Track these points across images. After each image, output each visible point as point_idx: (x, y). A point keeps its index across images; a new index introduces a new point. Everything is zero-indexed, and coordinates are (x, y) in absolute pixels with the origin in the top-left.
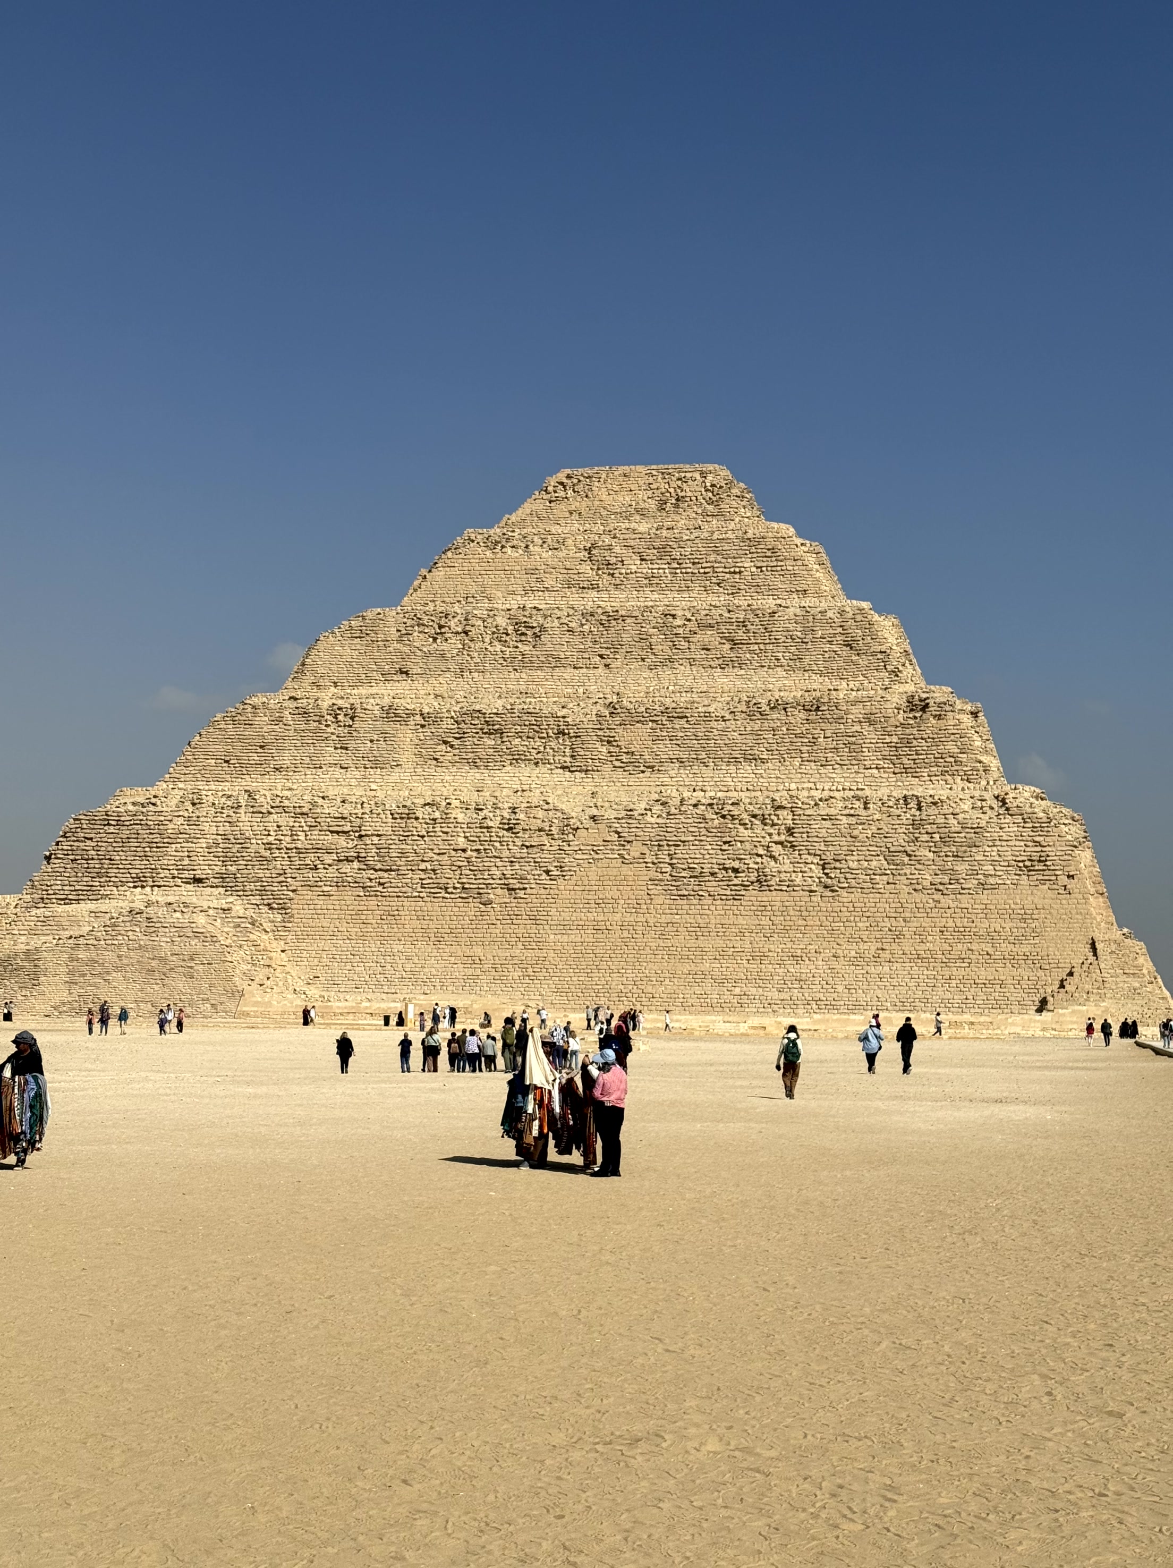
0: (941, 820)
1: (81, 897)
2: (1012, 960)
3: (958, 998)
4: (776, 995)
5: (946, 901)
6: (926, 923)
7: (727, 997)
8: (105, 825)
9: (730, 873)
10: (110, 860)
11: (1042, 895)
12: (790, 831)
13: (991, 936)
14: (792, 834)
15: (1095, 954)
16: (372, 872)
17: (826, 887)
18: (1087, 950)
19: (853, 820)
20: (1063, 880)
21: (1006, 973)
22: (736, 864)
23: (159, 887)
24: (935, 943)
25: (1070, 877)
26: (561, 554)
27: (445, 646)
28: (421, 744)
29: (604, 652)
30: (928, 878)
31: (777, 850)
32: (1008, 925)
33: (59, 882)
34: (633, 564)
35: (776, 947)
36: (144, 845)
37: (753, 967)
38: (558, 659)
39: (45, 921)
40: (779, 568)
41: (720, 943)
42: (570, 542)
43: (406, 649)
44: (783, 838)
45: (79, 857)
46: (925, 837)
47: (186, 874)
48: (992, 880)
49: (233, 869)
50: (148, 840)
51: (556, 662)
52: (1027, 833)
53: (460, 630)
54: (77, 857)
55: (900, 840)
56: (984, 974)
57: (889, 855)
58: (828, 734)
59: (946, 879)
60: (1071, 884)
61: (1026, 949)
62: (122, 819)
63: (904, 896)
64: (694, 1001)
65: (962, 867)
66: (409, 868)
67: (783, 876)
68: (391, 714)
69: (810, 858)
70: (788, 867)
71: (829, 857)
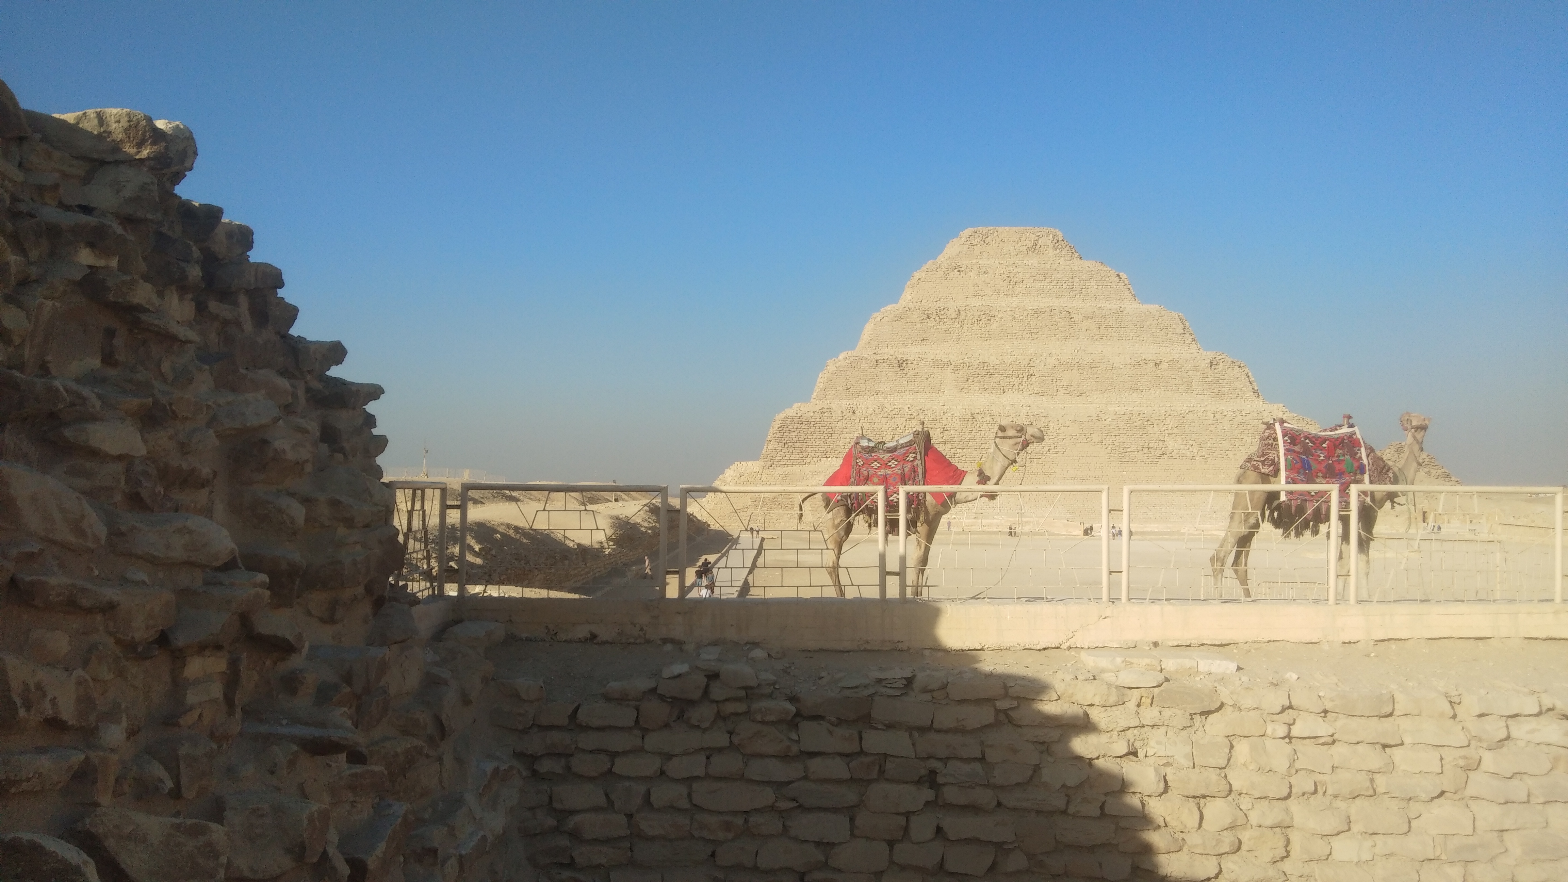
1: (794, 463)
8: (800, 424)
10: (806, 443)
12: (1176, 428)
16: (955, 450)
23: (836, 457)
27: (946, 326)
33: (780, 455)
36: (824, 435)
39: (786, 476)
40: (1109, 287)
45: (789, 441)
50: (827, 432)
53: (952, 317)
54: (788, 442)
55: (1235, 432)
58: (1175, 377)
62: (810, 420)
66: (975, 447)
68: (936, 363)
69: (1189, 442)
70: (1178, 446)
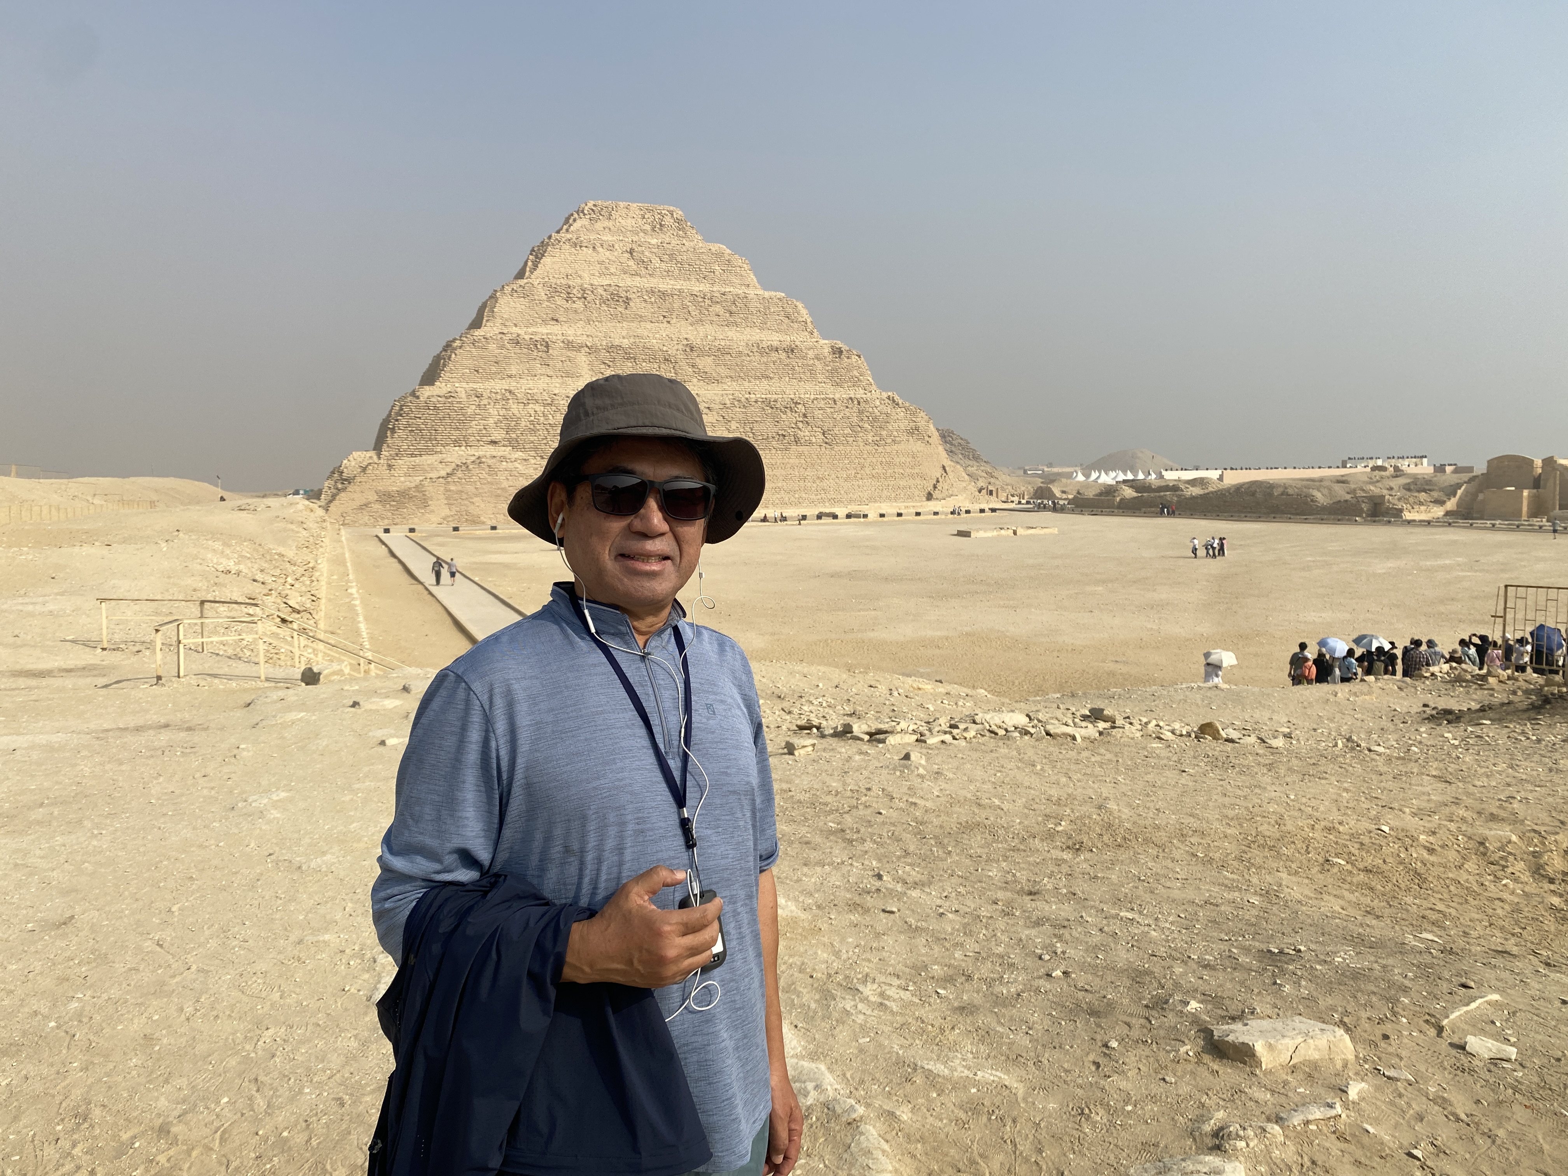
0: (871, 410)
1: (425, 453)
2: (912, 476)
3: (893, 495)
4: (813, 497)
5: (880, 449)
6: (874, 460)
7: (792, 499)
9: (781, 438)
10: (436, 430)
11: (919, 446)
12: (805, 416)
13: (901, 465)
14: (806, 417)
15: (946, 472)
17: (826, 443)
18: (941, 471)
19: (832, 410)
20: (927, 438)
21: (911, 482)
22: (783, 432)
23: (470, 446)
24: (879, 470)
25: (930, 437)
26: (616, 254)
27: (574, 306)
28: (591, 364)
29: (665, 314)
30: (870, 439)
31: (800, 425)
32: (908, 460)
33: (405, 444)
34: (656, 262)
35: (809, 473)
36: (455, 421)
37: (802, 484)
38: (641, 317)
39: (414, 467)
40: (733, 271)
41: (784, 473)
42: (616, 246)
43: (553, 306)
44: (801, 419)
46: (866, 419)
47: (485, 439)
48: (897, 439)
49: (514, 436)
50: (457, 419)
51: (641, 318)
52: (908, 416)
53: (580, 296)
55: (855, 419)
56: (902, 483)
57: (851, 427)
58: (800, 364)
59: (878, 439)
60: (930, 440)
61: (917, 471)
63: (862, 447)
64: (777, 501)
65: (884, 433)
67: (807, 438)
68: (569, 345)
69: (817, 429)
70: (807, 433)
71: (826, 429)
